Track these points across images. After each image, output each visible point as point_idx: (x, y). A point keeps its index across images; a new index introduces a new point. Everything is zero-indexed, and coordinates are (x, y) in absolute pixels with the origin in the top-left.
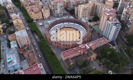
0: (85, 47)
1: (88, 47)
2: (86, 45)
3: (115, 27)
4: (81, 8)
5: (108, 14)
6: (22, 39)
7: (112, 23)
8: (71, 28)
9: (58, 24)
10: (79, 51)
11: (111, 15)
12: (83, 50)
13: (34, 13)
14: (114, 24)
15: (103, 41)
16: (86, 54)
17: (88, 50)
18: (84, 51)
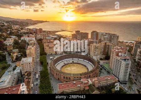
0: (87, 82)
1: (90, 82)
2: (89, 80)
3: (124, 62)
4: (92, 46)
5: (117, 50)
6: (25, 64)
7: (121, 59)
8: (80, 64)
9: (67, 58)
10: (79, 85)
11: (120, 52)
12: (83, 85)
13: (48, 48)
14: (124, 59)
15: (111, 77)
16: (87, 90)
17: (90, 86)
18: (85, 87)
